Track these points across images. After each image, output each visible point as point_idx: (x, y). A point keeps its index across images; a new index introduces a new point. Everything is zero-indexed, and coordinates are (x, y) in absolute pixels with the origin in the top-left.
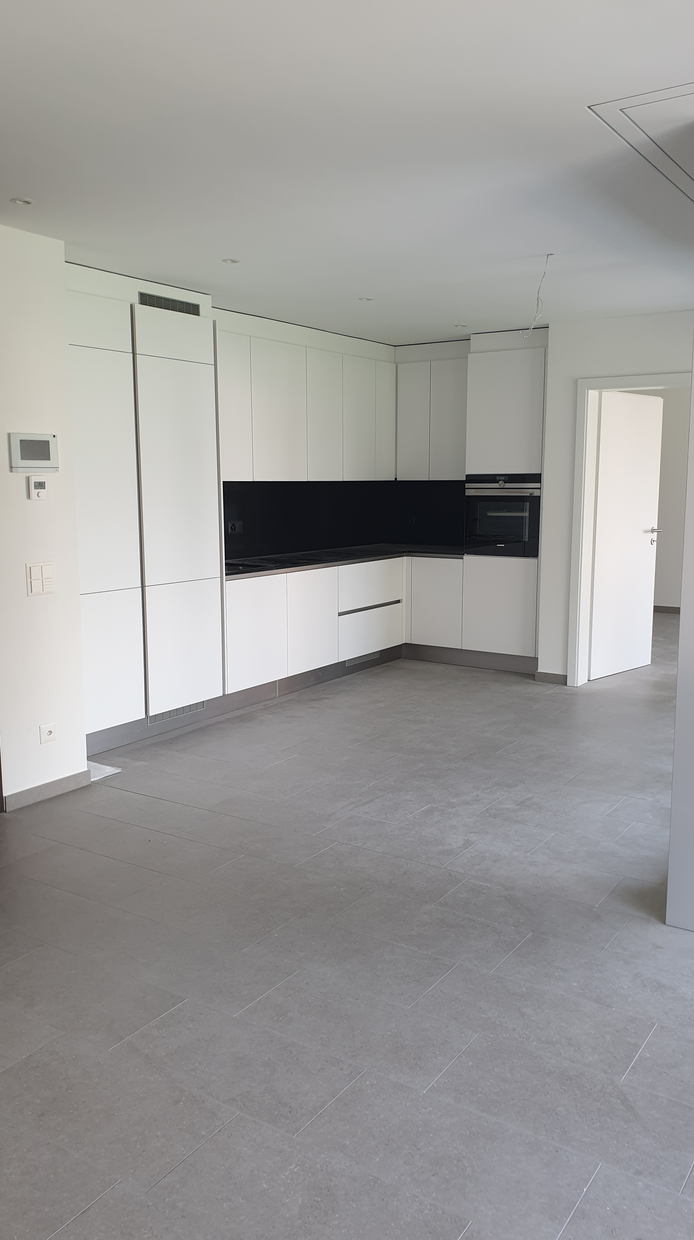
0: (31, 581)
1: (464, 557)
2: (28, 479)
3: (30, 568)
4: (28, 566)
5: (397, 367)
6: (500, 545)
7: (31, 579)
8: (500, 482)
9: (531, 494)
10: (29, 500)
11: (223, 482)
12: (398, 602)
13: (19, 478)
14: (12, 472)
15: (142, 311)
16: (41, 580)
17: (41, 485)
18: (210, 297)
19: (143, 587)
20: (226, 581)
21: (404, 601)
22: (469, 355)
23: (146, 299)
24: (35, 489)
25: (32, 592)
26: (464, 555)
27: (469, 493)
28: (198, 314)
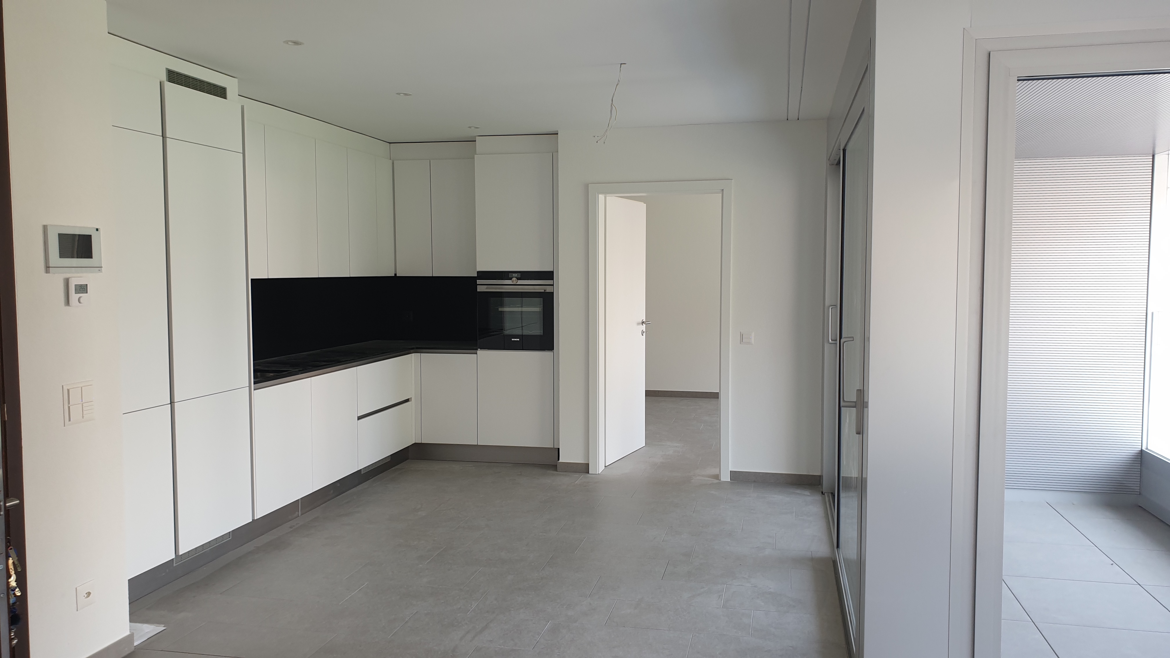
0: (69, 408)
1: (478, 352)
2: (67, 282)
3: (68, 390)
4: (65, 388)
5: (393, 163)
6: (515, 340)
7: (69, 403)
8: (514, 279)
9: (545, 290)
10: (68, 307)
11: (251, 279)
12: (407, 401)
13: (57, 280)
14: (49, 273)
15: (171, 88)
16: (81, 405)
17: (82, 289)
18: (236, 80)
19: (172, 403)
20: (254, 390)
21: (413, 399)
22: (476, 156)
23: (174, 77)
24: (75, 293)
25: (70, 420)
26: (477, 350)
27: (480, 289)
28: (225, 97)
